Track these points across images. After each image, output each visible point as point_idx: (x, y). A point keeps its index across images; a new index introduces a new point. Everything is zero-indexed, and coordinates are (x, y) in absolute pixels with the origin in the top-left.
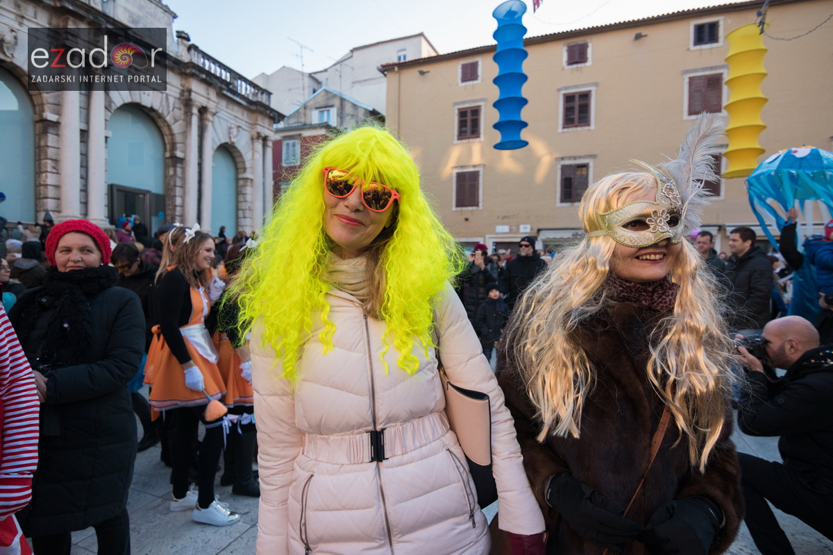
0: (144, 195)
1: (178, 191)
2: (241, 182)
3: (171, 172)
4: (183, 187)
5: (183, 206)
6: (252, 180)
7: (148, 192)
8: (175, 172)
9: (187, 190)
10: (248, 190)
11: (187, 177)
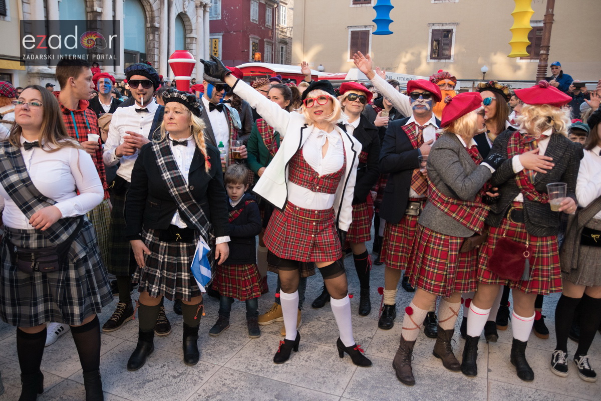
0: (136, 55)
1: (156, 51)
2: (188, 41)
3: (151, 38)
4: (159, 48)
5: (159, 62)
6: (196, 38)
7: (138, 52)
8: (154, 37)
9: (161, 51)
10: (194, 46)
11: (161, 40)
